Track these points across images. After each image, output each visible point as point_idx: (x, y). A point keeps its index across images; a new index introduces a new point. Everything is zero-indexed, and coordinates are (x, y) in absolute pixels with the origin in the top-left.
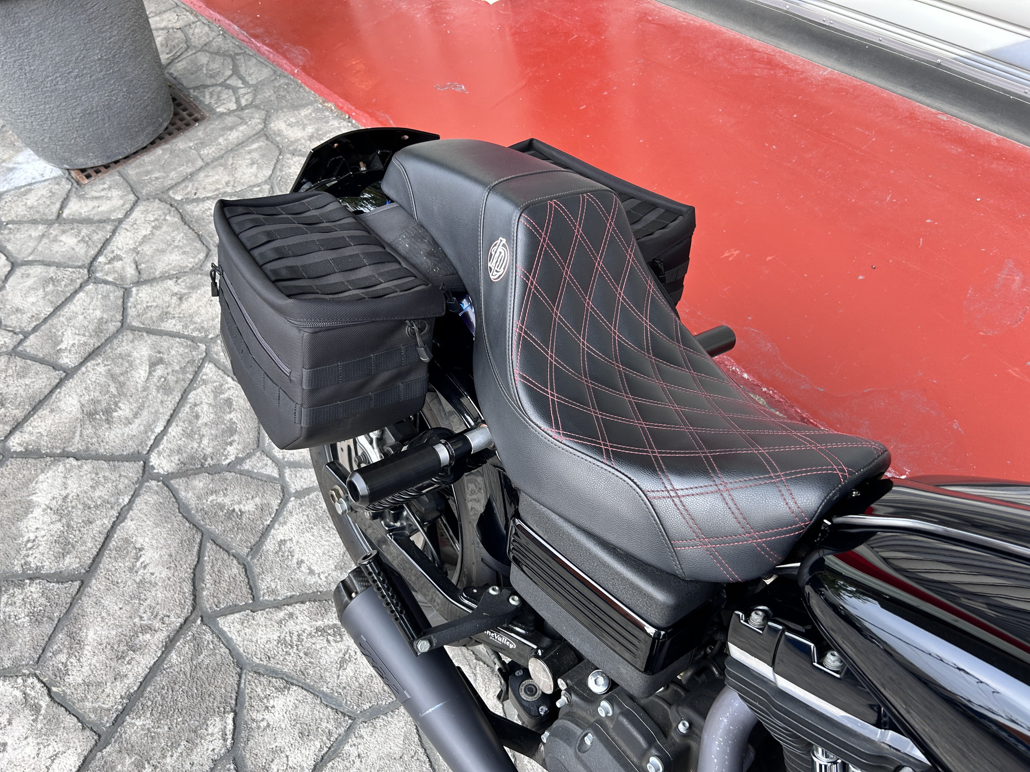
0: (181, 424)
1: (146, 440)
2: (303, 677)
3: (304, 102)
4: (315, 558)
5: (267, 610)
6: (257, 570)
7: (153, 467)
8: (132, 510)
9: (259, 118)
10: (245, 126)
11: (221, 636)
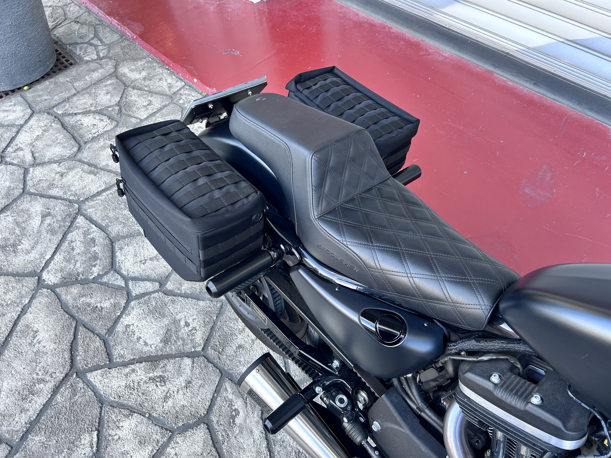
0: (63, 253)
1: (39, 263)
2: (141, 408)
3: (140, 56)
4: (148, 335)
5: (118, 367)
6: (112, 343)
7: (44, 280)
8: (31, 307)
9: (112, 65)
10: (102, 70)
11: (89, 384)
